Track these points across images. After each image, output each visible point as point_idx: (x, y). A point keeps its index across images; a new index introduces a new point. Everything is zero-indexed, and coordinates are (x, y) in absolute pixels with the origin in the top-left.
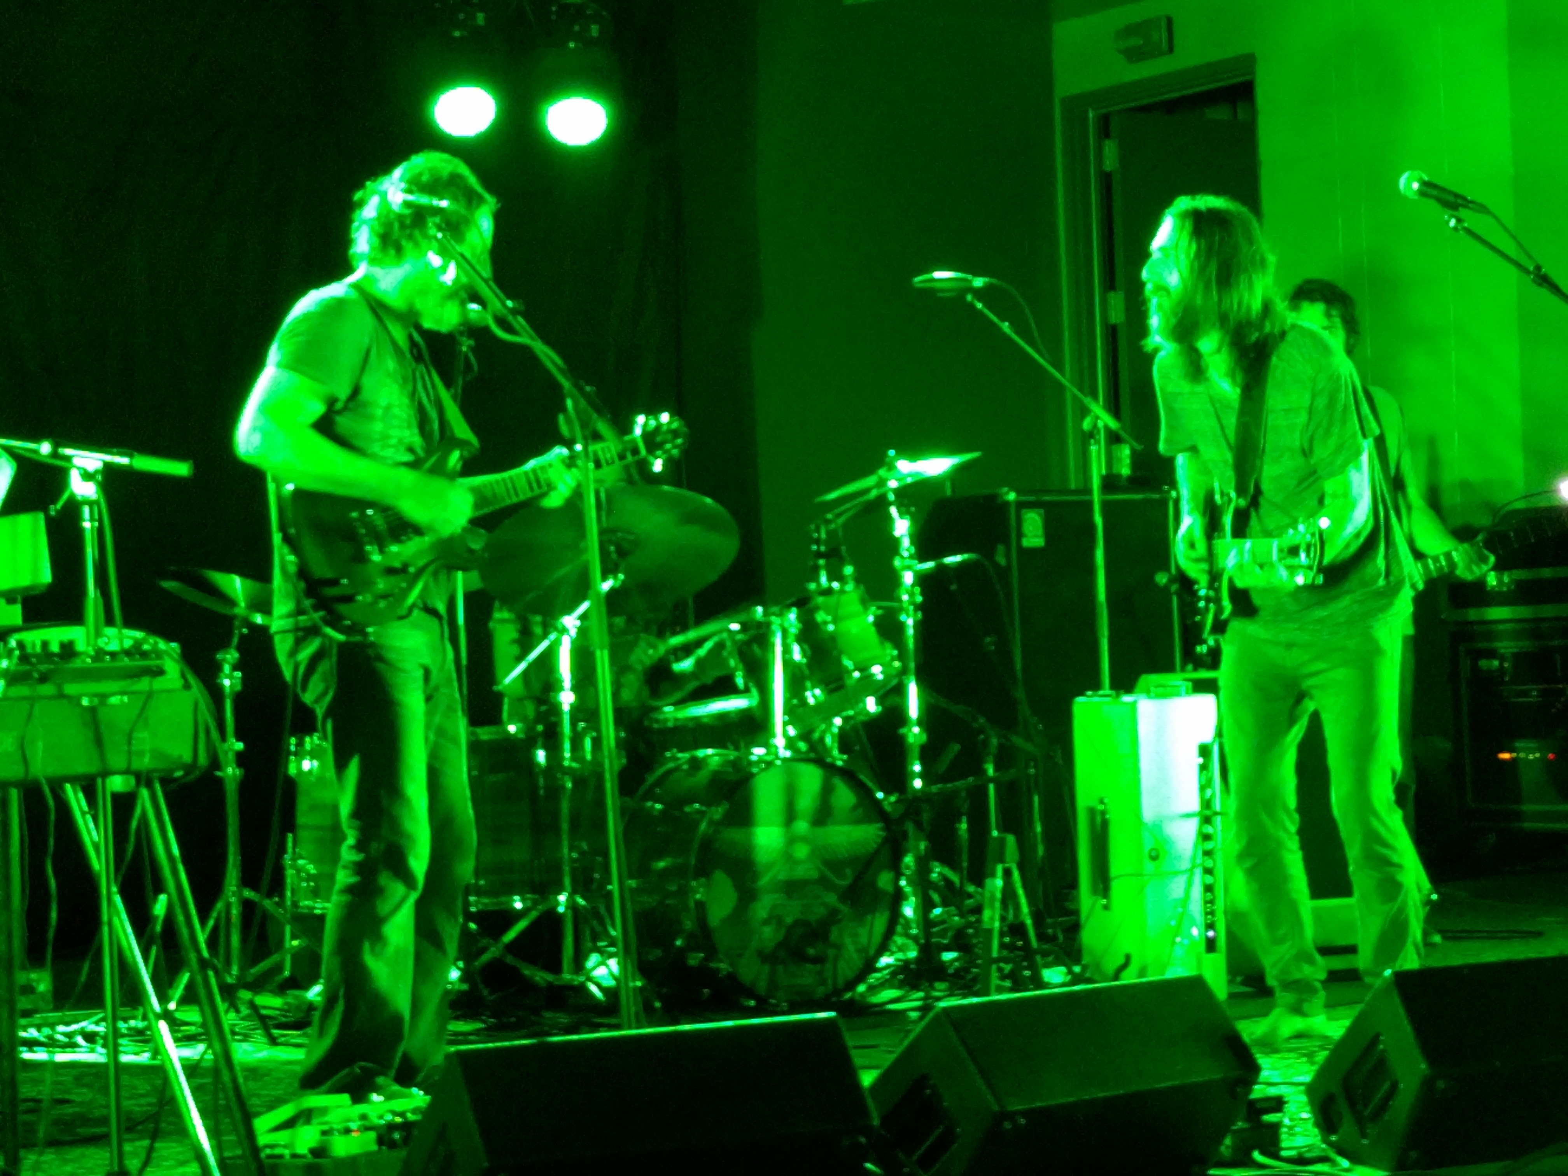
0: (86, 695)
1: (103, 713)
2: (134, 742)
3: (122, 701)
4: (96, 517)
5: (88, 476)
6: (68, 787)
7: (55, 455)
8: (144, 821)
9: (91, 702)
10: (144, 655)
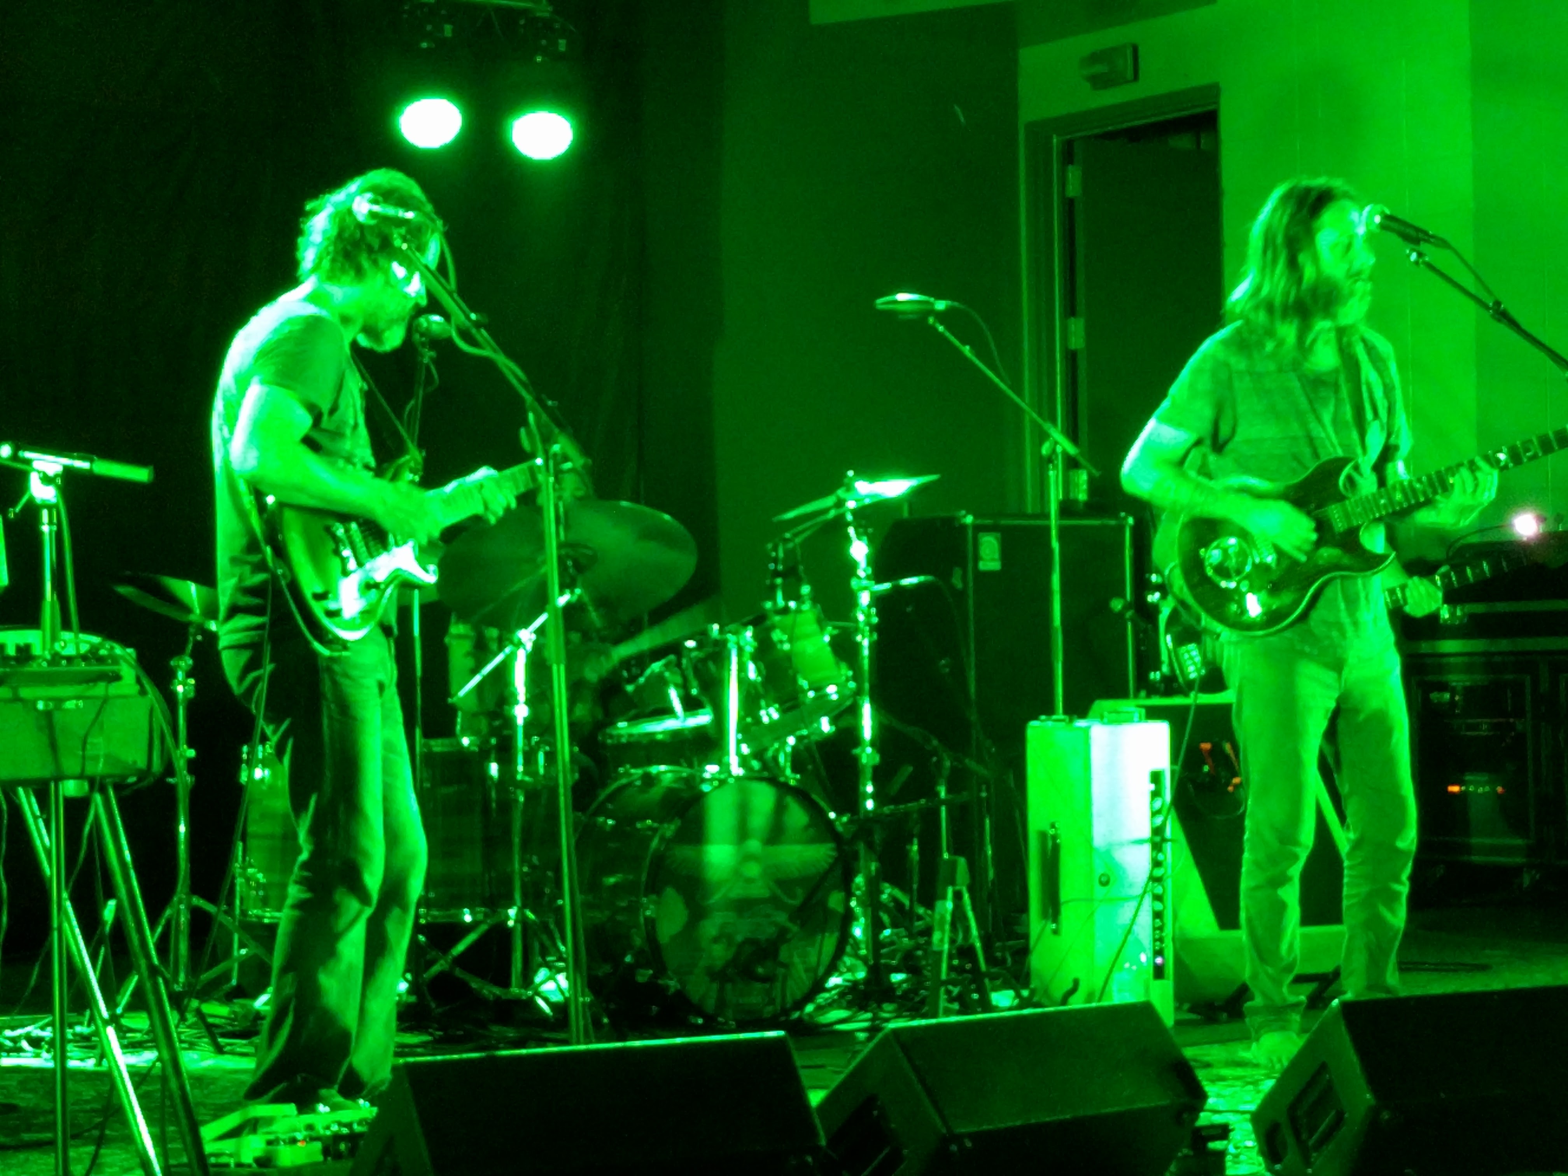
0: (41, 699)
1: (58, 717)
2: (88, 747)
3: (77, 705)
4: (55, 520)
5: (47, 480)
6: (21, 791)
7: (15, 457)
8: (97, 825)
9: (46, 705)
10: (101, 660)
